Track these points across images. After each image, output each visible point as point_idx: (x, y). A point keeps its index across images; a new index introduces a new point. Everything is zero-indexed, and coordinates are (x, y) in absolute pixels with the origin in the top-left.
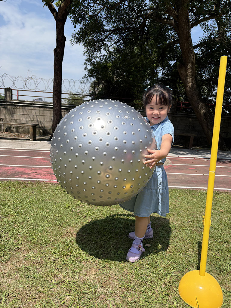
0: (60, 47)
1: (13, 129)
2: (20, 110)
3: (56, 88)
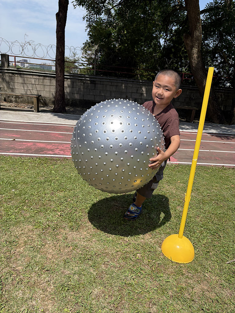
0: (63, 11)
1: (12, 99)
2: (18, 79)
3: (59, 57)
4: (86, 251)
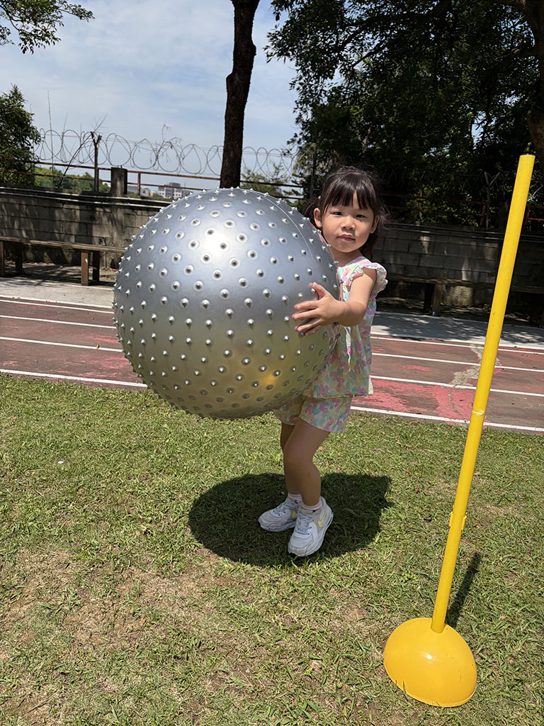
0: (242, 71)
2: (142, 219)
3: (229, 172)
4: (179, 635)
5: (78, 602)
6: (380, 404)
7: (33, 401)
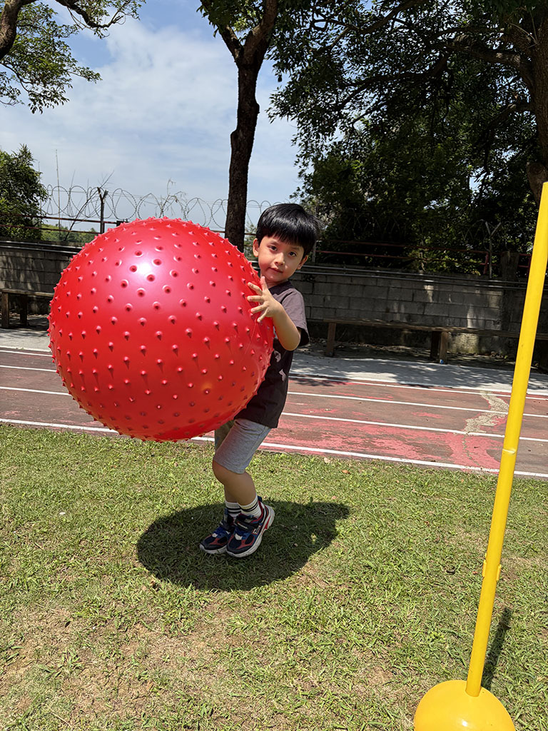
0: (246, 128)
3: (233, 223)
4: (189, 701)
5: (79, 665)
6: (392, 452)
7: (35, 451)
